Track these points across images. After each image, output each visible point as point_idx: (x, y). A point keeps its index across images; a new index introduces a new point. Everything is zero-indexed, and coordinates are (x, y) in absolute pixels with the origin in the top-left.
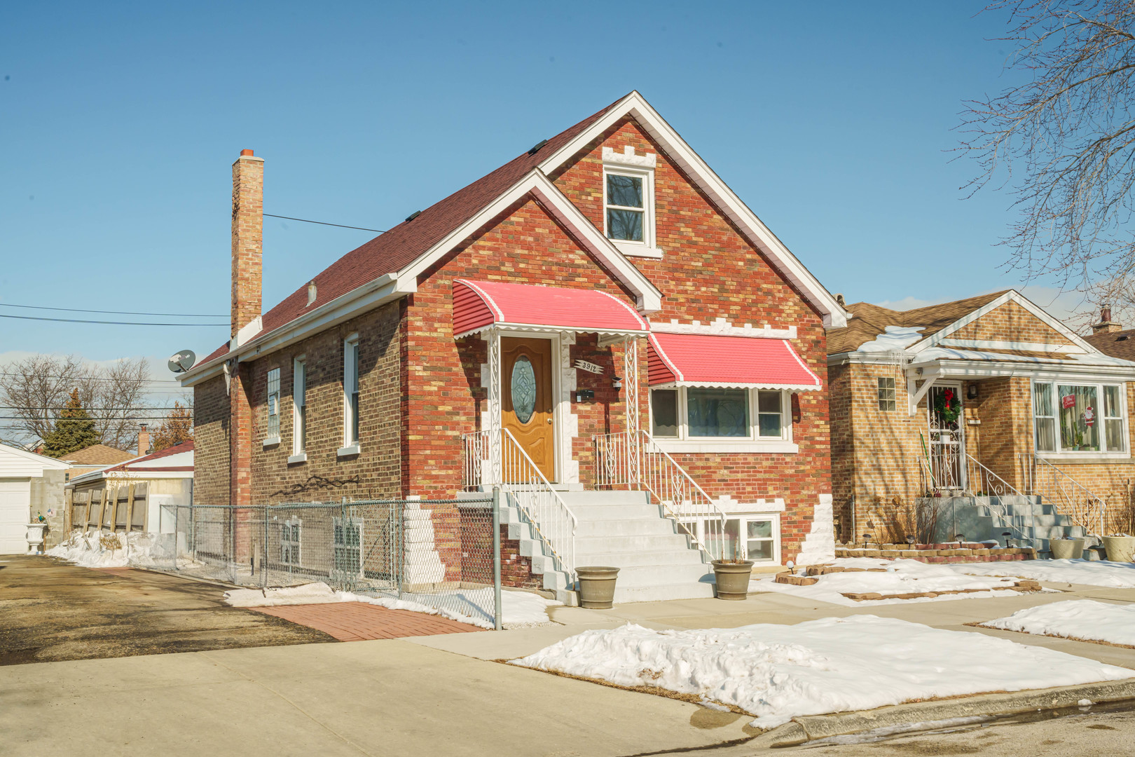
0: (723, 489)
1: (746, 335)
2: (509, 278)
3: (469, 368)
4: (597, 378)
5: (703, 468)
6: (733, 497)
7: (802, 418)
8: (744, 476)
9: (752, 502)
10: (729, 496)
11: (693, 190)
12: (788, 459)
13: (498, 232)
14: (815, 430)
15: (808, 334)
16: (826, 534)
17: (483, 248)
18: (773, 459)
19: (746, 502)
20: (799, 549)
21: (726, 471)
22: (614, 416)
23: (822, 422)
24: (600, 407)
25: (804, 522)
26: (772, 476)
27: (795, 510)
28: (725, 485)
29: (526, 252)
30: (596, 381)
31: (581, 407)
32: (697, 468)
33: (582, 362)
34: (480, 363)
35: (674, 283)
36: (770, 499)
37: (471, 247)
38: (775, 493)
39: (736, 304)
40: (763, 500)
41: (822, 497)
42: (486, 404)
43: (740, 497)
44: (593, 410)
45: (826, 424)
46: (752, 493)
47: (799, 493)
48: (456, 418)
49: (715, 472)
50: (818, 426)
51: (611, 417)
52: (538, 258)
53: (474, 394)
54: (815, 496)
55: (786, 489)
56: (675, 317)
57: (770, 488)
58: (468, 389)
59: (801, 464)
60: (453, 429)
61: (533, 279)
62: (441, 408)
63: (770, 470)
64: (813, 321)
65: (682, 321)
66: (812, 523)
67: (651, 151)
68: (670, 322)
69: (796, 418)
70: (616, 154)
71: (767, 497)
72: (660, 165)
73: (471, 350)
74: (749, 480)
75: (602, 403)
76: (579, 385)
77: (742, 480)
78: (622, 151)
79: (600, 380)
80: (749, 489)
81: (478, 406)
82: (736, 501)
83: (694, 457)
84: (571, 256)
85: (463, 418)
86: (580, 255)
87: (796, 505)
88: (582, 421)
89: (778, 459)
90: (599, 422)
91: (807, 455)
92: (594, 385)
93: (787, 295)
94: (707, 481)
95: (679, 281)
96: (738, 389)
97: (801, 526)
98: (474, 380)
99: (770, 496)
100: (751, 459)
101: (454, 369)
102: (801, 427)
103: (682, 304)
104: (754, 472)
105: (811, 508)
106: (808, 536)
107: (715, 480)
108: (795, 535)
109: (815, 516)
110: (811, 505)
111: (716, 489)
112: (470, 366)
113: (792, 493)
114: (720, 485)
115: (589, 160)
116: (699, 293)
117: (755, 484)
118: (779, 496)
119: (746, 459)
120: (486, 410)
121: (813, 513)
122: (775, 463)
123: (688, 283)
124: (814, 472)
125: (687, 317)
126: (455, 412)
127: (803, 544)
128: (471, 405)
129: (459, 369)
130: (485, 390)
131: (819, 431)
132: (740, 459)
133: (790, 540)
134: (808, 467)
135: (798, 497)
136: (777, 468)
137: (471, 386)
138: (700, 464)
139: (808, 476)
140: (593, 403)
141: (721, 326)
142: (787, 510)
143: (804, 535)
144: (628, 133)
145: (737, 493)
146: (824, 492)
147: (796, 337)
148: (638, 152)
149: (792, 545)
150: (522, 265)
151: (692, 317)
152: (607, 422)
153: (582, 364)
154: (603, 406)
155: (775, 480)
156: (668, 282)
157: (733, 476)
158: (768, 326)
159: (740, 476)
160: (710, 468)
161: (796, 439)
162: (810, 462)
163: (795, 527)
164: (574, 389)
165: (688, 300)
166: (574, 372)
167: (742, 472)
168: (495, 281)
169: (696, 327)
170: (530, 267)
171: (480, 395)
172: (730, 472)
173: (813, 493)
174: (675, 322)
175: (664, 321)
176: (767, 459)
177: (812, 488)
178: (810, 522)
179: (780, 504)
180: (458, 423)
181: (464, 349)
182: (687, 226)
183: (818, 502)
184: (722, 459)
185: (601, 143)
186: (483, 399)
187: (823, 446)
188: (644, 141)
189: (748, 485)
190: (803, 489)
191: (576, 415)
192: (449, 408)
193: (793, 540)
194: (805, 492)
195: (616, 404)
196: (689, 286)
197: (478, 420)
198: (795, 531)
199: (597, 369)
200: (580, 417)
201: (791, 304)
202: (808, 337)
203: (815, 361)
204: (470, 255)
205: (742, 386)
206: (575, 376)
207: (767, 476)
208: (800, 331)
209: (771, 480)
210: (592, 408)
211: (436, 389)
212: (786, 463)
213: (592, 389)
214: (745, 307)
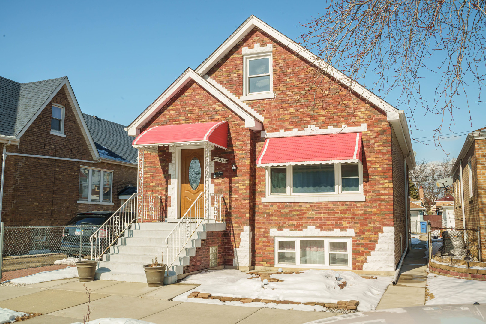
0: (311, 223)
1: (329, 133)
2: (183, 122)
3: (163, 166)
4: (225, 165)
5: (298, 211)
6: (317, 228)
7: (370, 179)
8: (326, 215)
9: (330, 230)
10: (314, 227)
11: (295, 57)
12: (358, 205)
13: (178, 102)
14: (381, 186)
15: (376, 127)
16: (388, 253)
17: (172, 110)
18: (347, 205)
19: (326, 230)
20: (366, 261)
21: (313, 213)
22: (234, 184)
23: (386, 181)
24: (226, 180)
25: (369, 244)
26: (346, 215)
27: (362, 236)
28: (312, 220)
29: (191, 108)
30: (224, 167)
31: (216, 181)
32: (295, 211)
33: (217, 158)
34: (168, 163)
35: (282, 110)
36: (343, 229)
37: (166, 110)
38: (348, 225)
39: (322, 115)
40: (339, 230)
41: (385, 229)
42: (170, 182)
43: (322, 228)
44: (223, 181)
45: (390, 182)
46: (331, 225)
47: (367, 226)
48: (157, 189)
49: (306, 213)
50: (383, 184)
51: (233, 185)
52: (197, 110)
53: (165, 177)
54: (380, 228)
55: (356, 223)
56: (282, 128)
57: (344, 223)
58: (163, 175)
59: (369, 208)
60: (156, 193)
61: (194, 120)
62: (151, 184)
63: (345, 212)
64: (380, 119)
65: (286, 130)
66: (376, 245)
67: (269, 43)
68: (279, 131)
69: (366, 179)
70: (250, 49)
71: (341, 228)
72: (275, 49)
73: (165, 157)
74: (330, 218)
75: (228, 178)
76: (216, 169)
77: (324, 218)
78: (253, 47)
79: (227, 166)
80: (329, 223)
81: (167, 182)
82: (319, 230)
83: (292, 205)
84: (213, 106)
85: (160, 188)
86: (218, 105)
87: (364, 233)
88: (217, 188)
89: (351, 205)
90: (226, 188)
91: (374, 202)
92: (224, 169)
93: (360, 106)
94: (300, 218)
95: (285, 108)
96: (327, 164)
97: (368, 247)
98: (165, 171)
99: (344, 227)
100: (330, 205)
101: (158, 166)
102: (369, 185)
103: (286, 121)
104: (332, 213)
105: (376, 236)
106: (372, 253)
107: (305, 218)
108: (362, 252)
109: (379, 241)
110: (377, 234)
111: (306, 223)
112: (164, 164)
113: (361, 226)
114: (309, 220)
115: (235, 56)
116: (299, 113)
117: (333, 220)
118: (350, 227)
119: (328, 205)
120: (170, 184)
121: (378, 238)
122: (348, 208)
123: (291, 109)
124: (379, 212)
125: (290, 127)
126: (157, 186)
127: (368, 257)
128: (164, 182)
129: (159, 166)
130: (170, 175)
131: (384, 187)
132: (323, 205)
133: (358, 255)
134: (375, 210)
135: (366, 228)
136: (350, 210)
137: (164, 174)
138: (296, 208)
139: (375, 215)
140: (223, 178)
141: (312, 130)
142: (356, 236)
143: (369, 252)
144: (257, 36)
145: (320, 225)
146: (387, 225)
147: (366, 130)
148: (262, 46)
149: (361, 258)
150: (189, 115)
151: (293, 127)
152: (230, 187)
153: (217, 159)
154: (228, 179)
155: (348, 218)
156: (279, 110)
157: (318, 215)
158: (344, 125)
159: (322, 215)
160: (302, 210)
161: (366, 193)
162: (376, 207)
163: (362, 247)
164: (213, 171)
165: (291, 118)
166: (213, 163)
167: (324, 213)
168: (176, 124)
169: (295, 132)
170: (193, 115)
171: (168, 178)
172: (316, 213)
173: (378, 226)
174: (282, 131)
175: (275, 131)
176: (343, 205)
177: (378, 223)
178: (375, 244)
179: (351, 232)
180: (158, 191)
181: (161, 157)
182: (291, 77)
183: (382, 232)
184: (311, 206)
185: (241, 46)
186: (169, 179)
187: (388, 197)
188: (266, 39)
189: (328, 220)
190: (370, 223)
191: (214, 185)
192: (154, 184)
193: (360, 255)
194: (371, 225)
195: (236, 178)
196: (292, 110)
197: (167, 189)
198: (362, 249)
199: (225, 161)
200: (215, 186)
201: (363, 110)
202: (375, 129)
203: (381, 143)
204: (166, 114)
205: (330, 162)
206: (214, 165)
207: (342, 215)
208: (369, 126)
209: (346, 217)
210: (222, 181)
211: (149, 176)
212: (357, 207)
213: (223, 171)
214: (328, 117)
